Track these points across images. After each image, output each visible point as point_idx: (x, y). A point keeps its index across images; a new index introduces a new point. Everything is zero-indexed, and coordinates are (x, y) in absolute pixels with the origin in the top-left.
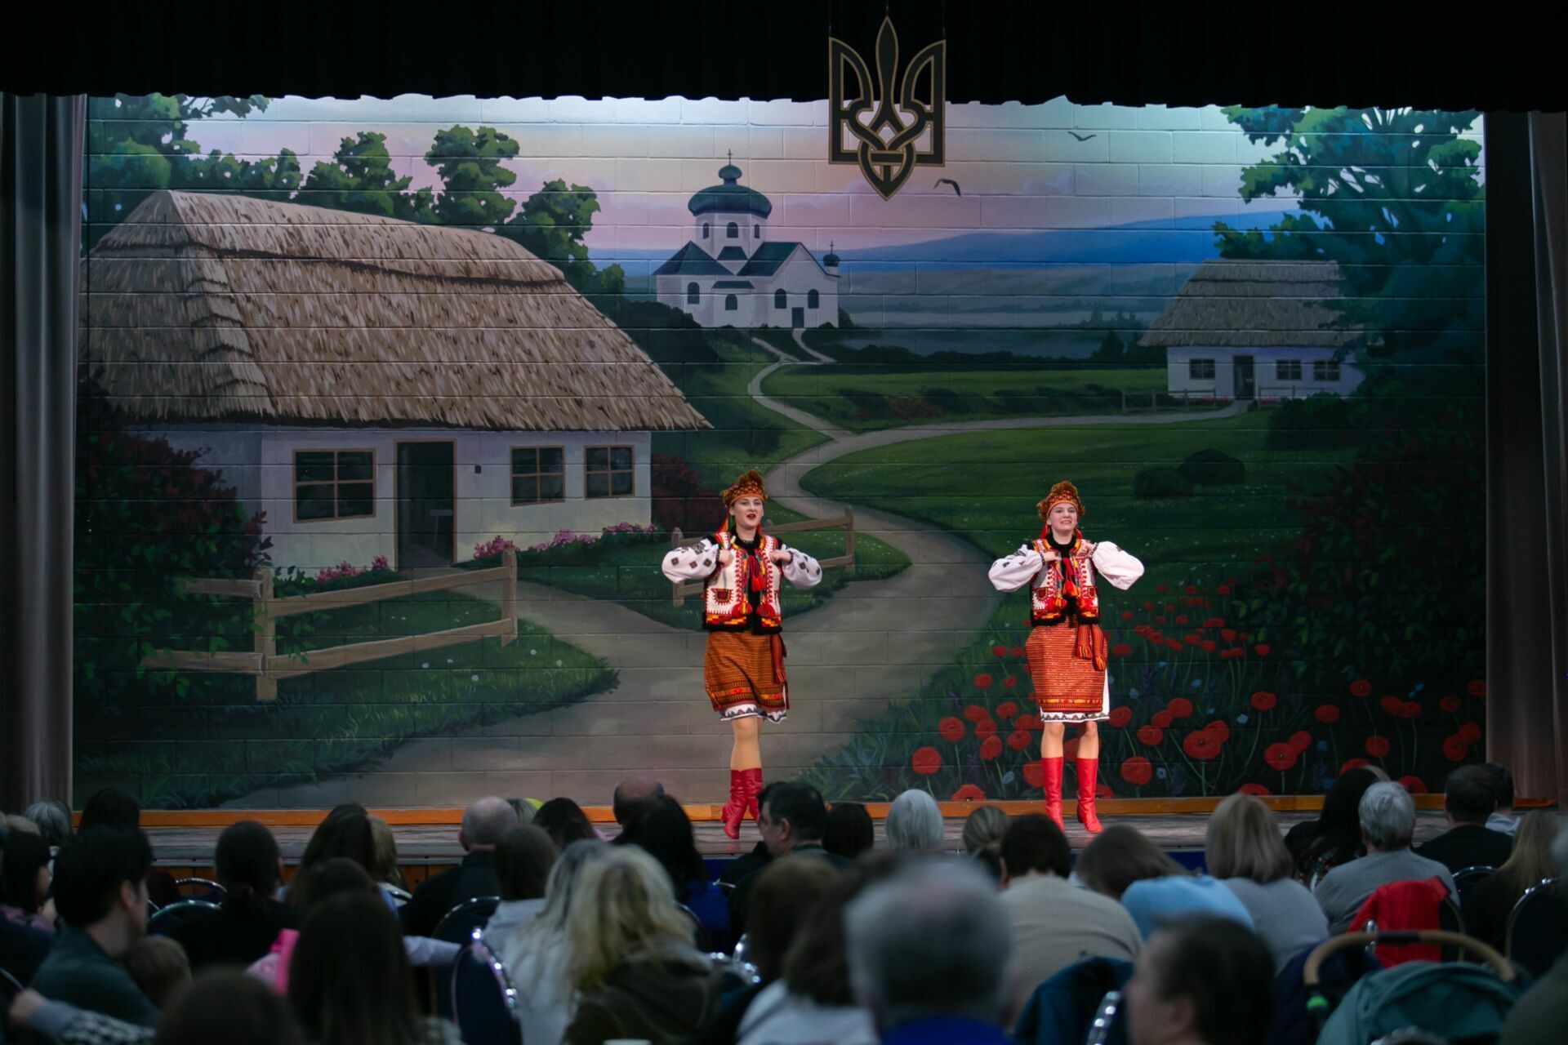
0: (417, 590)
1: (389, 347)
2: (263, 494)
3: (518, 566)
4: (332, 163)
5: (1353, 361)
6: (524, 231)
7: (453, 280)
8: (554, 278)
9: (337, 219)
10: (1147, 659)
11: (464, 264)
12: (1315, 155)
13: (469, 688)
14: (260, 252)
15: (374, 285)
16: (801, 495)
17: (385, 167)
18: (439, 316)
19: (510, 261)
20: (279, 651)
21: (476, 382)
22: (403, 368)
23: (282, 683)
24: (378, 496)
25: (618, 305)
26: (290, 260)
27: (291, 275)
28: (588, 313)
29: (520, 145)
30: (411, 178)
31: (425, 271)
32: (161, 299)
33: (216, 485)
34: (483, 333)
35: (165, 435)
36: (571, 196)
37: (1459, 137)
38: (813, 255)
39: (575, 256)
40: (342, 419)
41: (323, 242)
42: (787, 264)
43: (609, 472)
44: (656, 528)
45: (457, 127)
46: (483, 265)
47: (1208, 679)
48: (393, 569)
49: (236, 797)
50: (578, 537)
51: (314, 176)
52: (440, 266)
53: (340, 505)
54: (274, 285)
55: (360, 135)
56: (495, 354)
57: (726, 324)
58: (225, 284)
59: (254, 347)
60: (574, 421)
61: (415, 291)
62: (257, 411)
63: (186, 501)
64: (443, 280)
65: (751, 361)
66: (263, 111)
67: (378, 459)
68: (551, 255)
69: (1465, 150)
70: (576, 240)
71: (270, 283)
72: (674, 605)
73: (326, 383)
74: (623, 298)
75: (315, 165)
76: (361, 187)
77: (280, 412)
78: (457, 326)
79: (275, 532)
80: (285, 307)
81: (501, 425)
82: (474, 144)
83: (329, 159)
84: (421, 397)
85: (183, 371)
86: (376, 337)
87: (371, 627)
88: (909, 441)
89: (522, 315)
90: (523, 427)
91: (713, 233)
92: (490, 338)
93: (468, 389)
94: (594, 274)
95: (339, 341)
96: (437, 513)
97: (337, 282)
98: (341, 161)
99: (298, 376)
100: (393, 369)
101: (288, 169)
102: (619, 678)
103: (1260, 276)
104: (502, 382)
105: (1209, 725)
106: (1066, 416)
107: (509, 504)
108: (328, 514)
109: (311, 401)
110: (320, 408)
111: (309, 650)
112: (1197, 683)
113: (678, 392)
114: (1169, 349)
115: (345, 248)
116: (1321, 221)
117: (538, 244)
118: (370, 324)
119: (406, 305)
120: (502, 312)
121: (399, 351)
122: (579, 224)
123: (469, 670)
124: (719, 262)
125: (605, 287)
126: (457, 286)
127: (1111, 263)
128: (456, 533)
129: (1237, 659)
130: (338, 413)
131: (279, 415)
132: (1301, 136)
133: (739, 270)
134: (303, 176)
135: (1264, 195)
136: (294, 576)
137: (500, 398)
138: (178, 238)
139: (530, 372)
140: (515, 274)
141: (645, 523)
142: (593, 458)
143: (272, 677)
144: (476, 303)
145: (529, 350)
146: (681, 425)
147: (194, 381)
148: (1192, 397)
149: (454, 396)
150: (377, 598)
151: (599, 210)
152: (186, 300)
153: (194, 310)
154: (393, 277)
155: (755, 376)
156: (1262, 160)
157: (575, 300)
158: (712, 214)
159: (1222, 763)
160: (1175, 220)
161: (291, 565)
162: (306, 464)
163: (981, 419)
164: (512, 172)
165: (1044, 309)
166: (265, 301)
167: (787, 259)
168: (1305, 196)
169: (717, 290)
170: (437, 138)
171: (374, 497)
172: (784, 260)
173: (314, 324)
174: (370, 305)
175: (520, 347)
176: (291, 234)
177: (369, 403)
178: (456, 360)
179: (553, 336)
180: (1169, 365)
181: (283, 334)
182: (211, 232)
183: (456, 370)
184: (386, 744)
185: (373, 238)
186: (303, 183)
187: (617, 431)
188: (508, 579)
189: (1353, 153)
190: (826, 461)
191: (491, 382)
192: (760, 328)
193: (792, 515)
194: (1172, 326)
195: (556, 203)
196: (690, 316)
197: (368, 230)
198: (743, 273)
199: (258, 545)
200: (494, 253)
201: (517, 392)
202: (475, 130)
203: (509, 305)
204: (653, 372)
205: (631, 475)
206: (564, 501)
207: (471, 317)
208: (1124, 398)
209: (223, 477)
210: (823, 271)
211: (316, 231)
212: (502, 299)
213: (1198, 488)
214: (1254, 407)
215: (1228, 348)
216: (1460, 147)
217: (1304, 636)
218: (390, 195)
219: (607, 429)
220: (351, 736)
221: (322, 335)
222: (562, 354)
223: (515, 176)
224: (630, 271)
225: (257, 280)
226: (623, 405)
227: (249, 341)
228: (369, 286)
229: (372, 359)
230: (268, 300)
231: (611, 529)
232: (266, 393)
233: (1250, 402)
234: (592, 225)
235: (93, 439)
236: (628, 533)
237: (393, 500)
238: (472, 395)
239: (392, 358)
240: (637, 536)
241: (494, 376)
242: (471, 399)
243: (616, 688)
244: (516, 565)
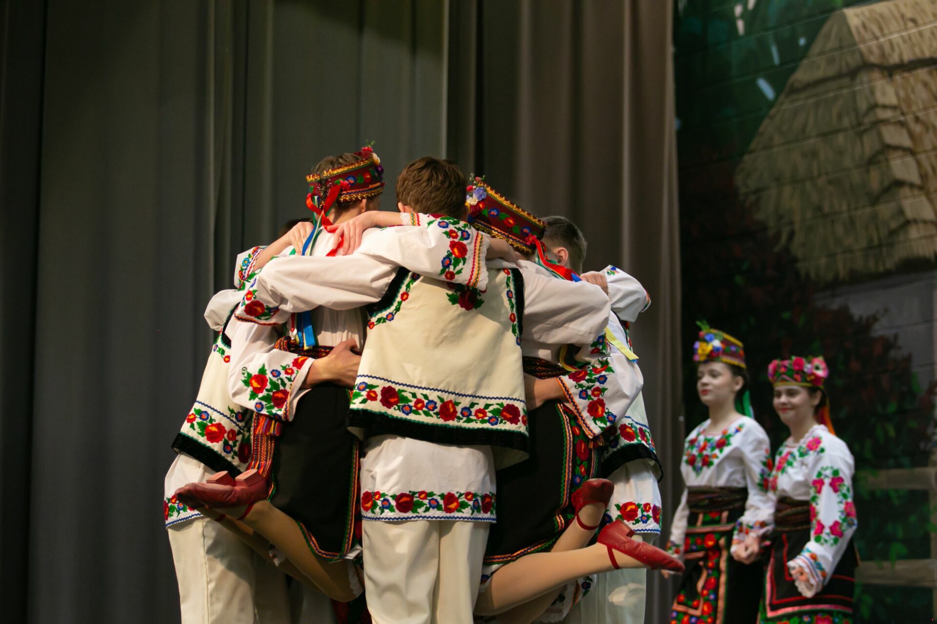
14: (926, 59)
32: (841, 139)
33: (893, 353)
35: (847, 300)
58: (894, 108)
59: (923, 176)
62: (928, 255)
63: (867, 377)
85: (861, 220)
138: (853, 61)
147: (870, 230)
152: (860, 134)
153: (869, 144)
166: (932, 117)
182: (881, 47)
209: (900, 342)
225: (924, 94)
235: (786, 315)
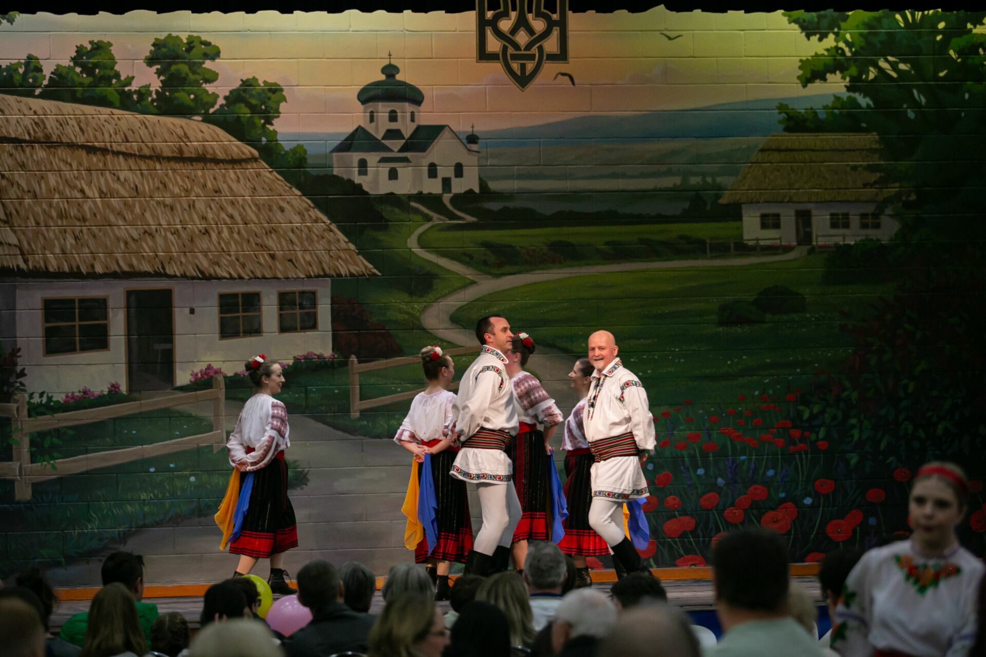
0: (144, 409)
1: (119, 214)
2: (18, 334)
3: (226, 388)
4: (69, 66)
5: (891, 213)
6: (225, 119)
7: (169, 159)
8: (250, 156)
9: (74, 111)
10: (730, 454)
11: (177, 146)
12: (858, 49)
13: (188, 487)
14: (12, 138)
15: (105, 163)
16: (452, 327)
17: (112, 68)
18: (158, 188)
19: (215, 143)
20: (32, 462)
21: (189, 241)
22: (131, 231)
23: (36, 486)
24: (112, 334)
25: (303, 178)
26: (36, 145)
27: (37, 156)
28: (279, 184)
29: (221, 50)
30: (133, 78)
31: (146, 152)
34: (194, 201)
36: (263, 90)
37: (974, 31)
38: (457, 134)
39: (266, 138)
40: (81, 273)
41: (63, 129)
42: (437, 142)
43: (298, 311)
44: (336, 356)
45: (170, 35)
46: (193, 146)
47: (779, 469)
48: (125, 393)
51: (55, 77)
52: (158, 148)
53: (81, 342)
54: (24, 165)
55: (91, 42)
56: (204, 218)
57: (389, 191)
59: (8, 215)
60: (269, 270)
61: (138, 169)
62: (11, 267)
64: (161, 160)
65: (410, 220)
66: (12, 24)
67: (111, 304)
68: (248, 138)
69: (979, 42)
70: (267, 126)
71: (21, 164)
72: (352, 417)
73: (68, 243)
74: (306, 171)
75: (55, 68)
76: (93, 85)
77: (31, 267)
78: (173, 196)
79: (28, 364)
80: (33, 181)
81: (210, 275)
82: (184, 49)
83: (66, 62)
84: (145, 254)
86: (108, 206)
87: (108, 439)
88: (539, 283)
89: (225, 186)
90: (228, 276)
91: (377, 120)
92: (201, 206)
93: (182, 246)
94: (283, 152)
95: (78, 210)
96: (160, 347)
97: (75, 162)
98: (76, 64)
99: (45, 238)
100: (122, 232)
101: (32, 71)
102: (309, 476)
103: (815, 146)
104: (211, 240)
105: (782, 506)
106: (662, 261)
107: (218, 338)
108: (72, 351)
109: (55, 258)
110: (63, 263)
111: (57, 459)
112: (771, 473)
113: (352, 246)
114: (743, 206)
115: (81, 133)
116: (864, 101)
117: (237, 129)
118: (103, 196)
119: (131, 180)
120: (209, 185)
121: (126, 217)
122: (270, 113)
123: (187, 473)
124: (383, 141)
125: (292, 163)
126: (173, 165)
127: (696, 137)
128: (176, 362)
129: (803, 453)
130: (78, 267)
131: (30, 270)
132: (846, 33)
133: (399, 147)
134: (45, 76)
135: (818, 81)
136: (44, 400)
137: (209, 253)
139: (232, 232)
140: (219, 154)
141: (328, 352)
142: (285, 300)
143: (28, 482)
144: (188, 177)
145: (232, 215)
146: (355, 273)
148: (762, 244)
149: (172, 252)
150: (113, 416)
151: (286, 102)
154: (121, 157)
155: (413, 233)
156: (816, 53)
157: (268, 173)
158: (376, 103)
159: (792, 537)
160: (747, 102)
161: (41, 391)
162: (52, 309)
163: (594, 264)
164: (215, 72)
165: (643, 175)
166: (17, 178)
167: (437, 138)
168: (850, 81)
169: (382, 164)
170: (154, 45)
171: (108, 334)
172: (434, 139)
173: (57, 196)
174: (102, 181)
175: (224, 212)
176: (36, 124)
177: (102, 259)
178: (173, 223)
179: (250, 203)
180: (744, 219)
181: (32, 204)
183: (173, 230)
184: (122, 535)
185: (104, 126)
186: (45, 82)
187: (303, 278)
188: (217, 399)
189: (889, 46)
190: (472, 300)
191: (201, 240)
192: (417, 194)
193: (445, 344)
194: (746, 188)
195: (252, 96)
196: (360, 186)
197: (99, 119)
198: (402, 150)
199: (14, 375)
200: (203, 137)
201: (223, 249)
202: (184, 37)
203: (215, 178)
204: (331, 231)
205: (315, 314)
206: (262, 336)
207: (184, 189)
208: (708, 245)
210: (466, 147)
211: (57, 121)
212: (209, 174)
213: (768, 317)
214: (812, 251)
215: (790, 204)
216: (975, 39)
217: (856, 433)
218: (117, 91)
219: (295, 276)
220: (92, 528)
221: (64, 205)
222: (257, 216)
223: (217, 74)
224: (311, 151)
225: (10, 161)
226: (308, 258)
227: (4, 210)
228: (101, 165)
229: (105, 224)
230: (19, 176)
231: (299, 357)
232: (19, 253)
233: (809, 247)
234: (280, 113)
236: (314, 360)
237: (123, 337)
238: (186, 251)
239: (121, 223)
240: (321, 363)
241: (204, 236)
242: (185, 255)
243: (306, 485)
244: (224, 387)
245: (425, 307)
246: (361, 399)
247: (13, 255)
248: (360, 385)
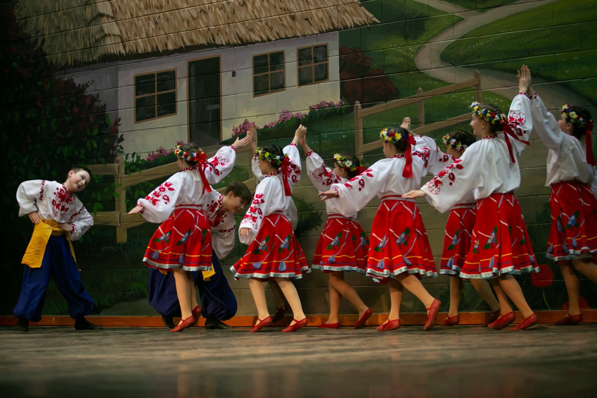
2: (119, 107)
3: (258, 140)
16: (442, 66)
21: (231, 13)
22: (191, 12)
23: (129, 230)
24: (178, 100)
33: (96, 103)
35: (72, 76)
40: (159, 51)
43: (313, 65)
44: (343, 103)
49: (108, 307)
50: (294, 115)
53: (158, 109)
59: (114, 12)
60: (290, 30)
62: (116, 53)
63: (82, 116)
67: (178, 75)
73: (151, 29)
77: (128, 52)
79: (125, 131)
81: (247, 40)
84: (201, 29)
85: (80, 32)
90: (260, 40)
93: (227, 18)
96: (210, 108)
99: (136, 27)
100: (185, 14)
104: (247, 10)
107: (252, 95)
108: (153, 117)
109: (143, 42)
110: (147, 45)
128: (222, 120)
130: (157, 47)
131: (126, 54)
136: (135, 159)
137: (246, 22)
141: (337, 100)
142: (303, 56)
143: (125, 227)
146: (358, 23)
147: (85, 39)
149: (220, 25)
161: (133, 153)
162: (141, 84)
171: (176, 101)
177: (173, 37)
183: (220, 6)
187: (317, 34)
190: (460, 37)
193: (436, 83)
199: (117, 140)
201: (256, 16)
205: (327, 65)
206: (285, 90)
209: (100, 99)
219: (311, 34)
226: (321, 15)
227: (112, 9)
229: (175, 8)
231: (314, 107)
232: (120, 41)
235: (40, 83)
236: (326, 108)
237: (186, 102)
238: (230, 23)
239: (185, 6)
240: (331, 110)
241: (242, 7)
242: (229, 26)
243: (320, 226)
244: (257, 139)
245: (418, 48)
246: (364, 143)
247: (117, 43)
248: (363, 129)
